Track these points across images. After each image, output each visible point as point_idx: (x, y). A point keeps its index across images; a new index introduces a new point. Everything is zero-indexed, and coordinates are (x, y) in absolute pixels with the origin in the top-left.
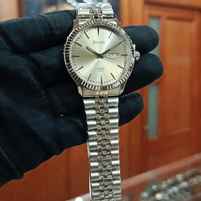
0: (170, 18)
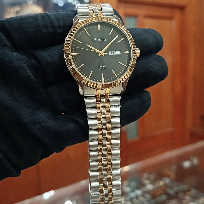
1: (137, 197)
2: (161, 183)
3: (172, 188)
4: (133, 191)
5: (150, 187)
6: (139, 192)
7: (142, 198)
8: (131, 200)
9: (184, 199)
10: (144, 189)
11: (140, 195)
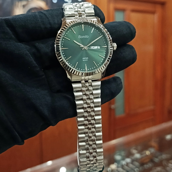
0: (134, 11)
1: (127, 164)
2: (148, 153)
3: (157, 157)
4: (123, 159)
5: (138, 156)
6: (128, 160)
7: (131, 165)
8: (122, 167)
9: (168, 167)
10: (133, 158)
11: (130, 163)
